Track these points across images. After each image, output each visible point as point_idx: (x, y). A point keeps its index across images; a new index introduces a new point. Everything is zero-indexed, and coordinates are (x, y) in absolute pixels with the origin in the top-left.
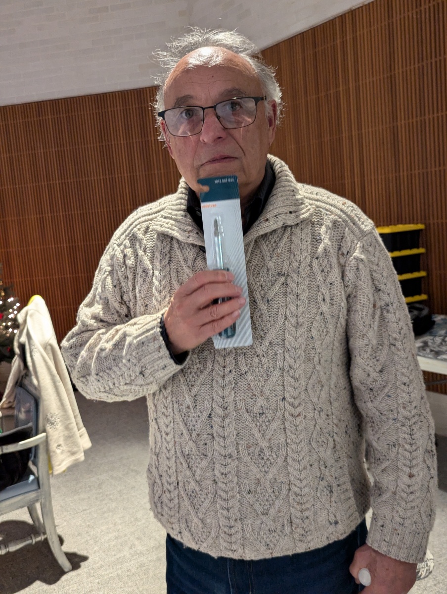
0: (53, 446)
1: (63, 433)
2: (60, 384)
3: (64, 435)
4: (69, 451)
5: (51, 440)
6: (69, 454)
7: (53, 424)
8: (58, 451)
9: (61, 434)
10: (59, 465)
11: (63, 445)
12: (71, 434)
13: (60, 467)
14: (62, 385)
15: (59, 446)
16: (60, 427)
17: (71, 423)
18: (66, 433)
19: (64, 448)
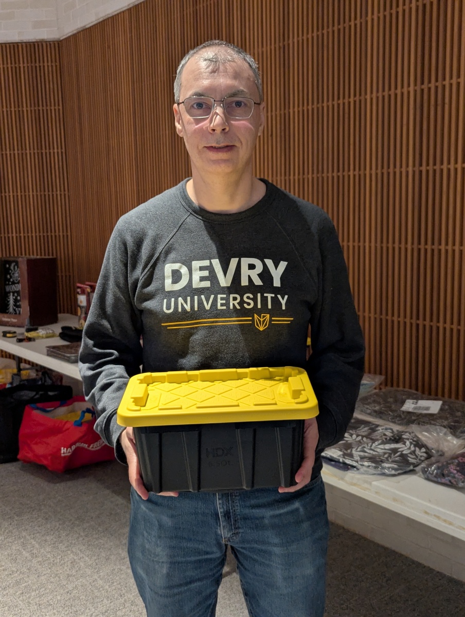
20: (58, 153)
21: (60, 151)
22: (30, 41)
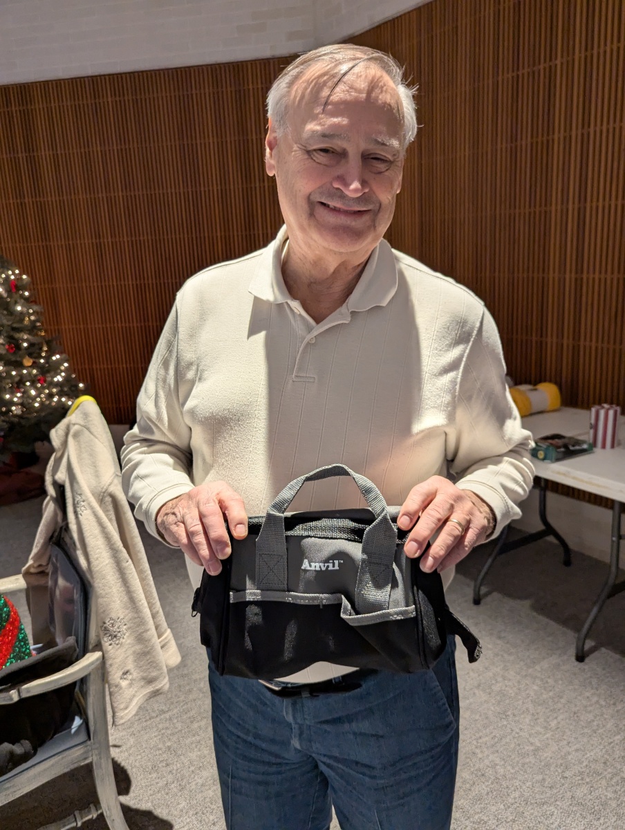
0: (115, 675)
1: (133, 649)
2: (129, 565)
3: (134, 652)
4: (143, 678)
5: (111, 665)
6: (142, 683)
7: (115, 636)
8: (124, 683)
9: (130, 652)
10: (126, 708)
11: (132, 671)
12: (146, 650)
13: (126, 711)
14: (132, 566)
15: (126, 673)
16: (127, 639)
17: (147, 631)
18: (138, 648)
19: (135, 674)
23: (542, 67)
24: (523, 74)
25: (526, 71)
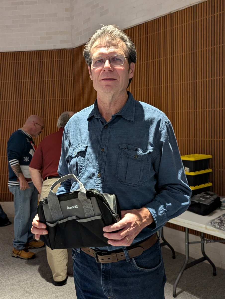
20: (71, 99)
21: (71, 98)
22: (59, 49)
23: (156, 60)
24: (150, 62)
25: (151, 61)
